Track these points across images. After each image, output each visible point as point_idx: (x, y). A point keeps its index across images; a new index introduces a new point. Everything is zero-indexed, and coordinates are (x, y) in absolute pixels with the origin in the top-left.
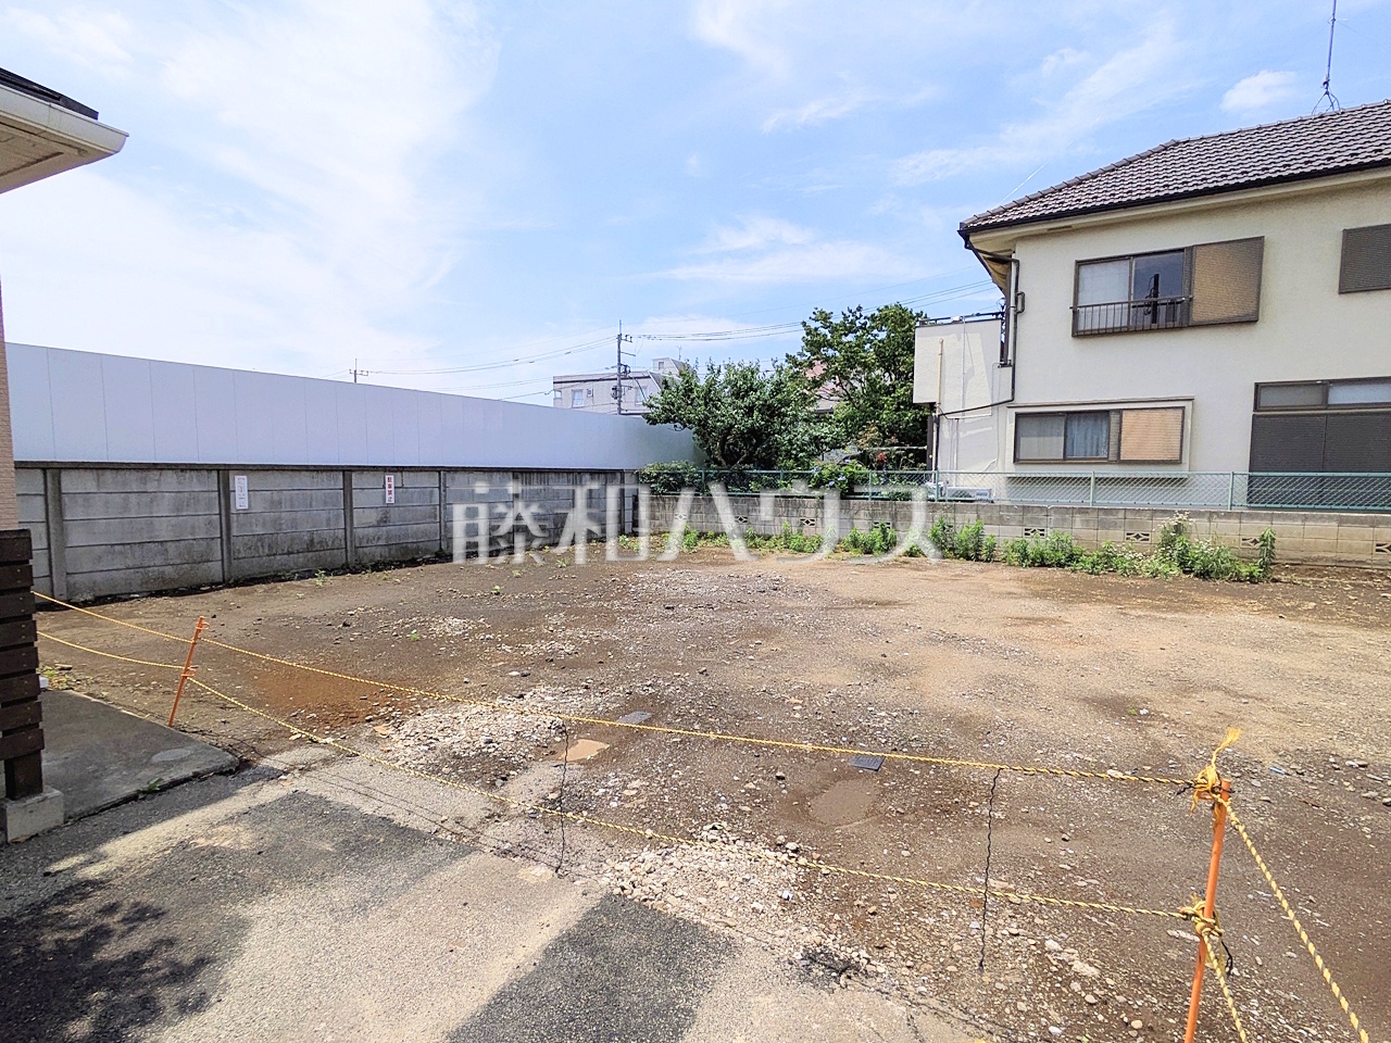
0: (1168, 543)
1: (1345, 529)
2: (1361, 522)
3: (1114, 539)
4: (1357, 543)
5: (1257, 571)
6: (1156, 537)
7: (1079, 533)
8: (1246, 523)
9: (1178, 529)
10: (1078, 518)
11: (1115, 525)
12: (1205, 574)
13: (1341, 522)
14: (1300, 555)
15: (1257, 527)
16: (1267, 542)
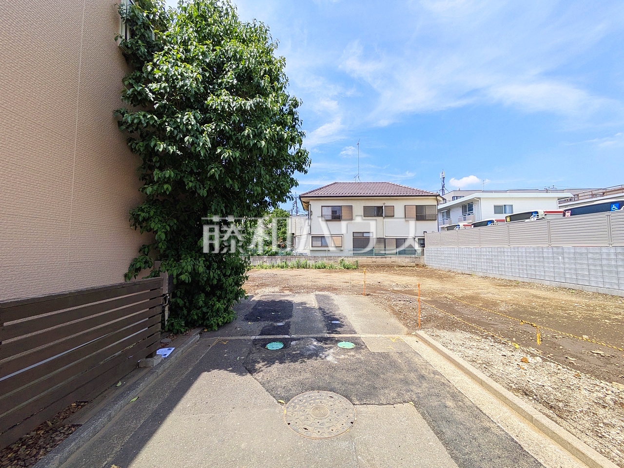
0: (341, 263)
1: (368, 259)
2: (369, 257)
3: (332, 262)
4: (370, 261)
5: (356, 267)
6: (339, 262)
7: (325, 261)
8: (353, 258)
9: (342, 260)
10: (325, 258)
11: (332, 260)
12: (348, 269)
13: (367, 257)
14: (362, 264)
15: (355, 259)
16: (357, 261)
